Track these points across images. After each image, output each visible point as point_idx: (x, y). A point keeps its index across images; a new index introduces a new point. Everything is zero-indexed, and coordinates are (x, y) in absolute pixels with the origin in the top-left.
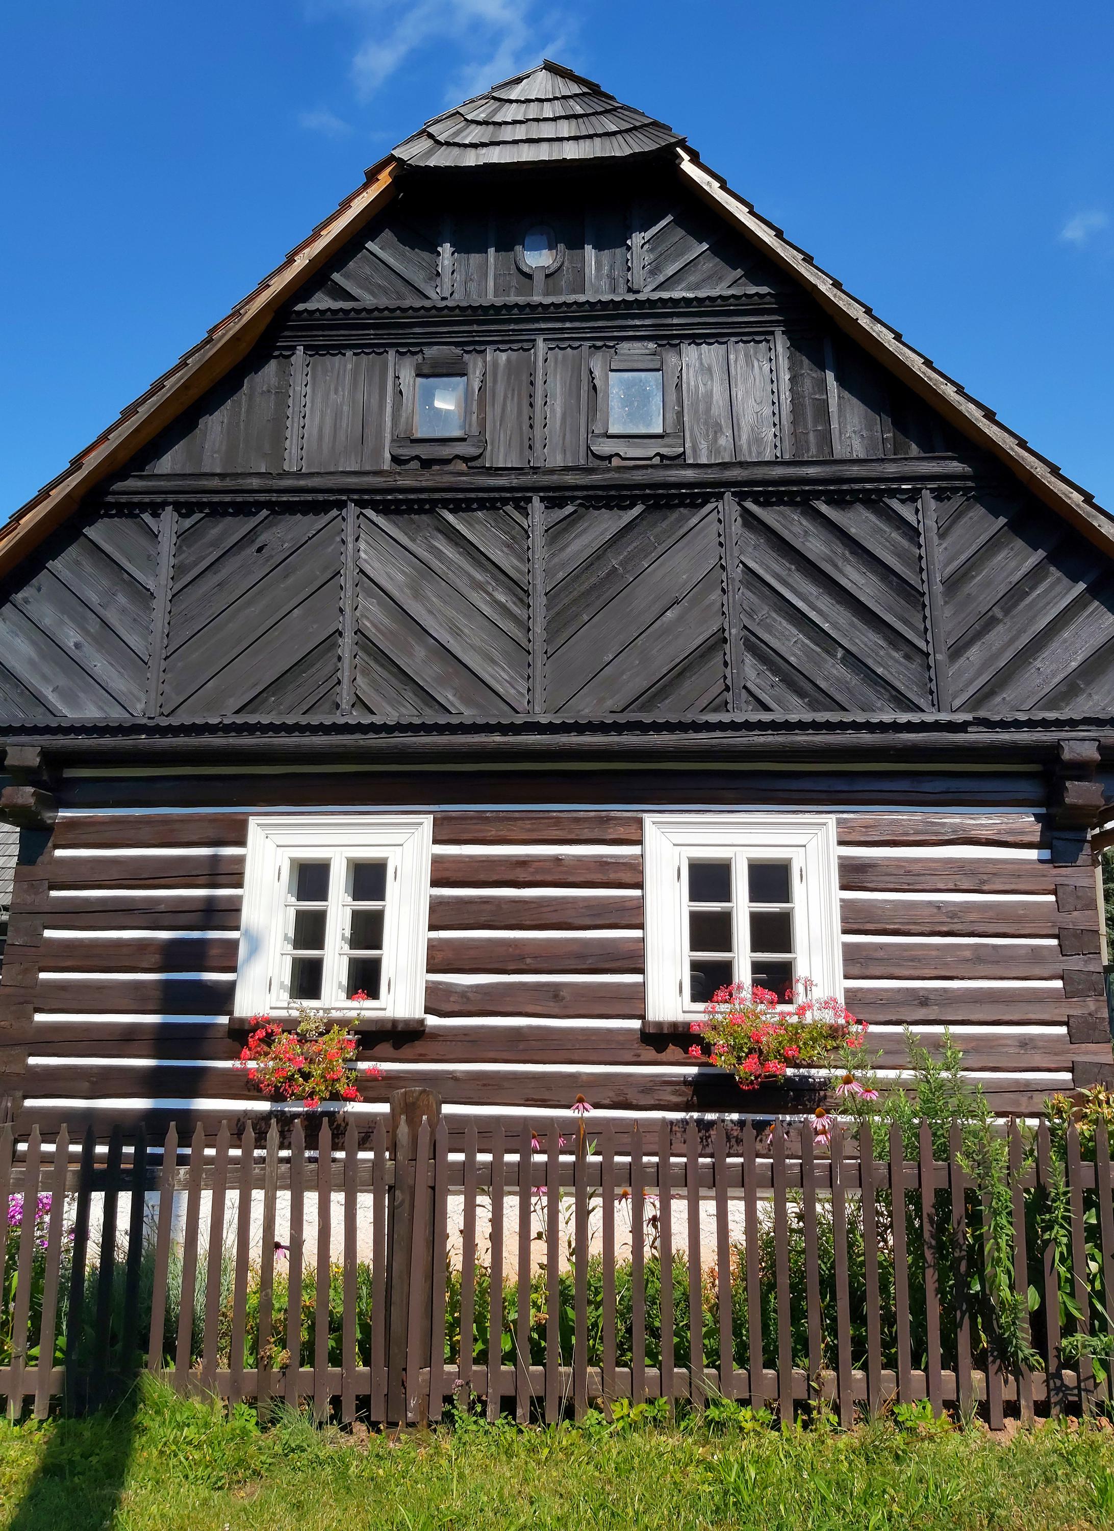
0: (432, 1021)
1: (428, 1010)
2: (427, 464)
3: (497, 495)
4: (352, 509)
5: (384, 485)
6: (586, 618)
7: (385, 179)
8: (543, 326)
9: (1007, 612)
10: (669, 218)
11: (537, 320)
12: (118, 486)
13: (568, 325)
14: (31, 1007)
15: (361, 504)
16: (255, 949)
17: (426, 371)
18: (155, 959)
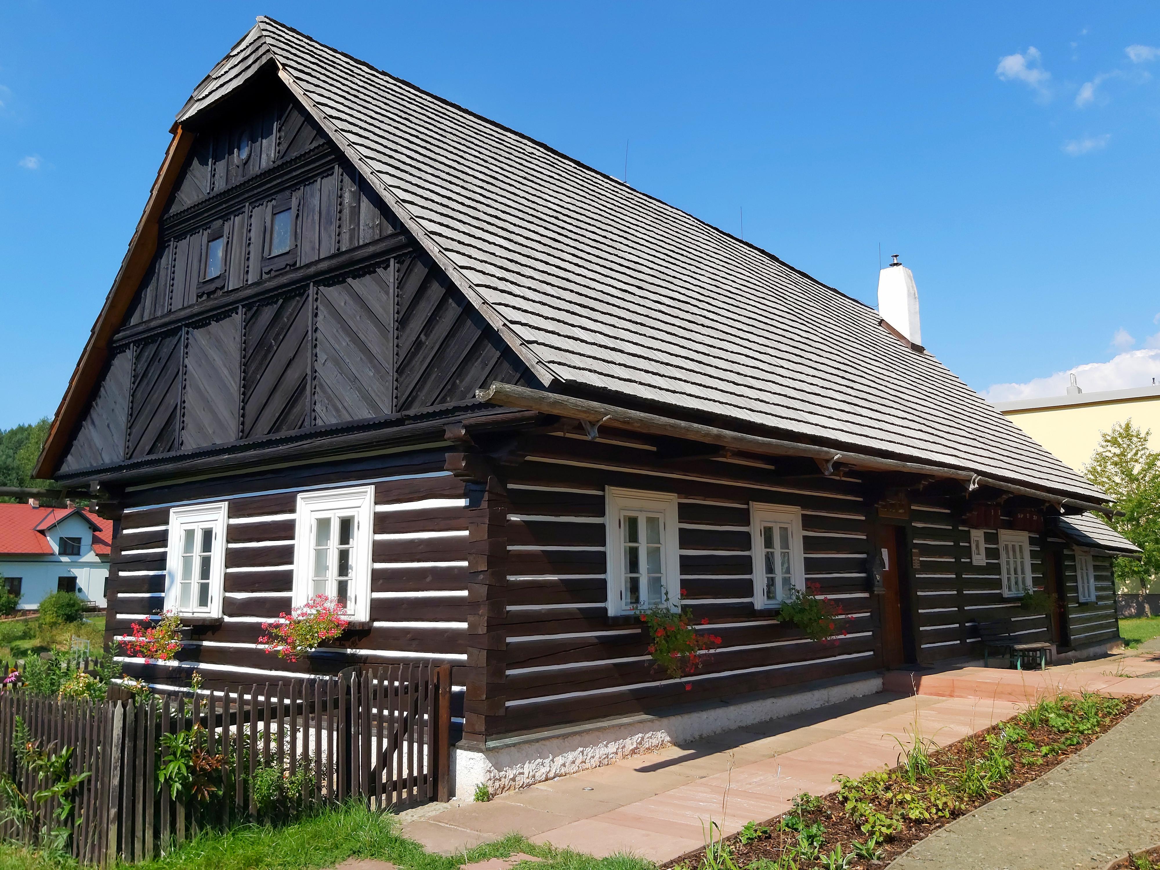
0: (227, 619)
1: (224, 613)
2: (209, 294)
3: (228, 308)
4: (184, 330)
5: (190, 314)
6: (259, 377)
7: (180, 131)
8: (246, 196)
9: (427, 336)
10: (291, 105)
11: (246, 192)
12: (116, 337)
13: (255, 192)
14: (115, 611)
15: (187, 325)
16: (172, 582)
17: (211, 239)
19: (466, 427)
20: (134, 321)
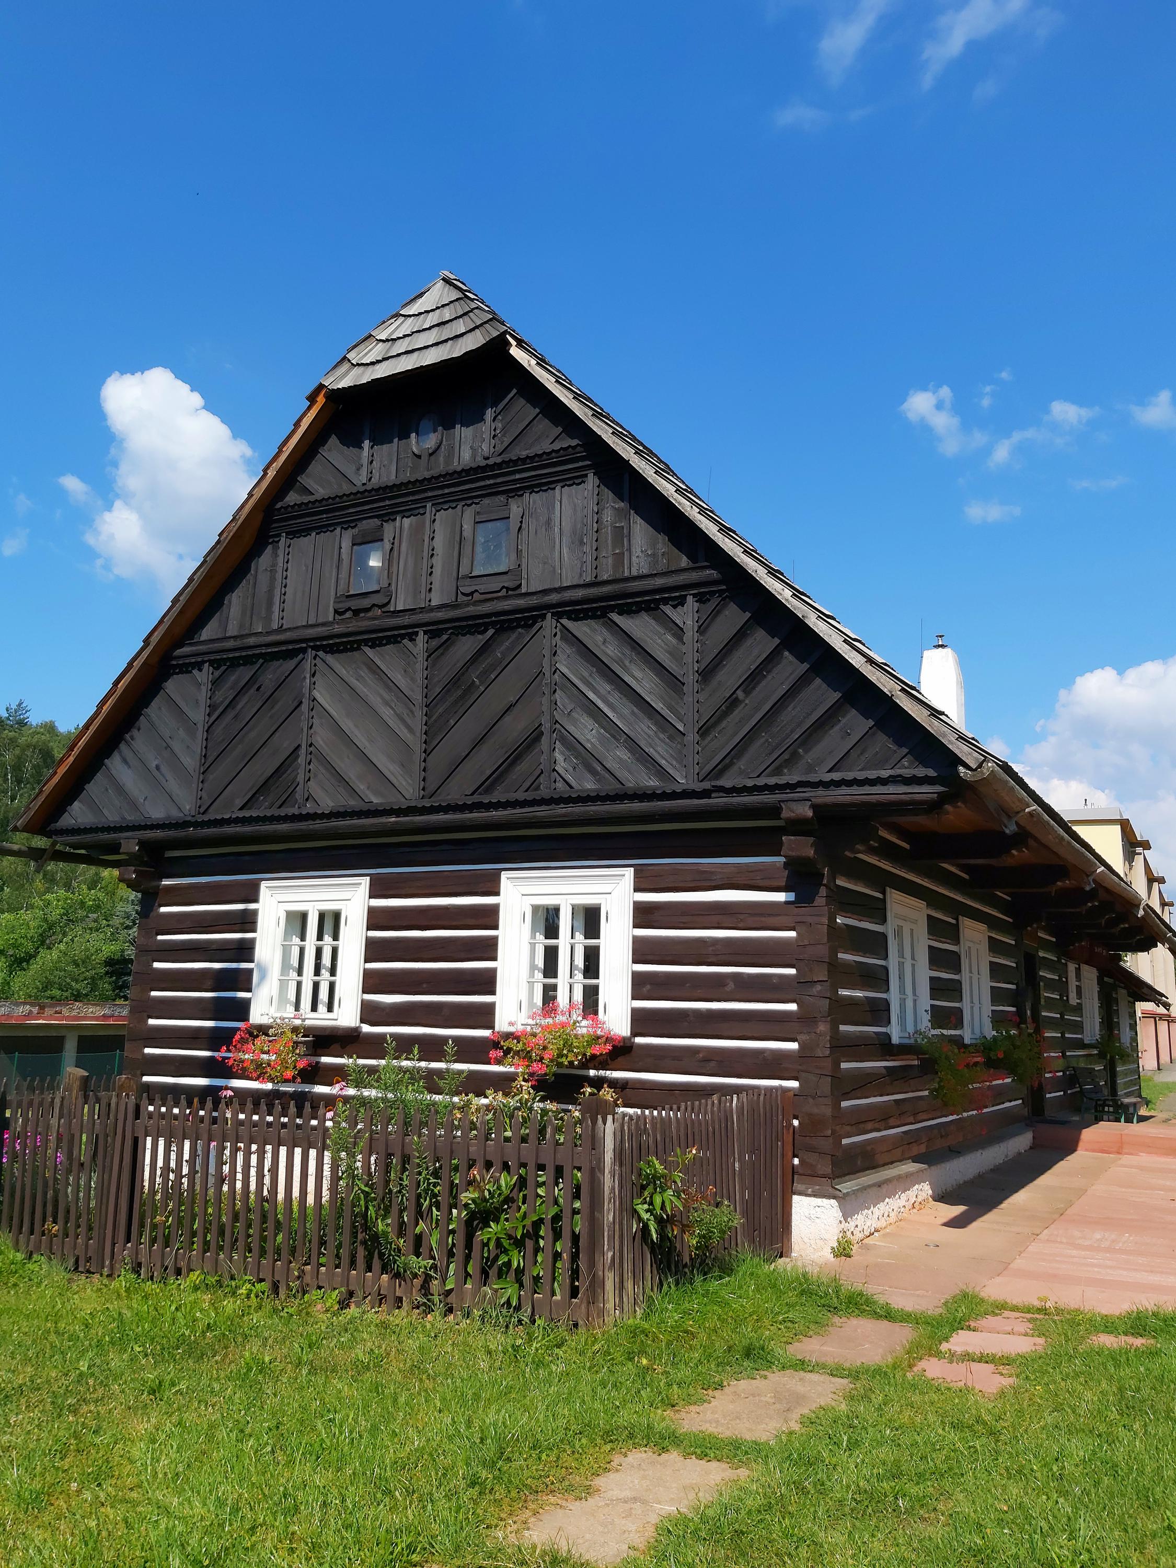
0: (366, 1028)
1: (362, 1021)
2: (356, 612)
3: (396, 633)
4: (310, 653)
5: (326, 634)
6: (452, 722)
7: (321, 400)
8: (430, 494)
9: (747, 693)
10: (514, 391)
11: (425, 491)
12: (178, 652)
13: (446, 491)
14: (145, 1014)
15: (315, 648)
16: (263, 977)
17: (359, 541)
18: (209, 983)
19: (814, 807)
20: (206, 633)
